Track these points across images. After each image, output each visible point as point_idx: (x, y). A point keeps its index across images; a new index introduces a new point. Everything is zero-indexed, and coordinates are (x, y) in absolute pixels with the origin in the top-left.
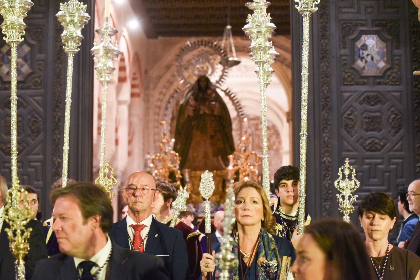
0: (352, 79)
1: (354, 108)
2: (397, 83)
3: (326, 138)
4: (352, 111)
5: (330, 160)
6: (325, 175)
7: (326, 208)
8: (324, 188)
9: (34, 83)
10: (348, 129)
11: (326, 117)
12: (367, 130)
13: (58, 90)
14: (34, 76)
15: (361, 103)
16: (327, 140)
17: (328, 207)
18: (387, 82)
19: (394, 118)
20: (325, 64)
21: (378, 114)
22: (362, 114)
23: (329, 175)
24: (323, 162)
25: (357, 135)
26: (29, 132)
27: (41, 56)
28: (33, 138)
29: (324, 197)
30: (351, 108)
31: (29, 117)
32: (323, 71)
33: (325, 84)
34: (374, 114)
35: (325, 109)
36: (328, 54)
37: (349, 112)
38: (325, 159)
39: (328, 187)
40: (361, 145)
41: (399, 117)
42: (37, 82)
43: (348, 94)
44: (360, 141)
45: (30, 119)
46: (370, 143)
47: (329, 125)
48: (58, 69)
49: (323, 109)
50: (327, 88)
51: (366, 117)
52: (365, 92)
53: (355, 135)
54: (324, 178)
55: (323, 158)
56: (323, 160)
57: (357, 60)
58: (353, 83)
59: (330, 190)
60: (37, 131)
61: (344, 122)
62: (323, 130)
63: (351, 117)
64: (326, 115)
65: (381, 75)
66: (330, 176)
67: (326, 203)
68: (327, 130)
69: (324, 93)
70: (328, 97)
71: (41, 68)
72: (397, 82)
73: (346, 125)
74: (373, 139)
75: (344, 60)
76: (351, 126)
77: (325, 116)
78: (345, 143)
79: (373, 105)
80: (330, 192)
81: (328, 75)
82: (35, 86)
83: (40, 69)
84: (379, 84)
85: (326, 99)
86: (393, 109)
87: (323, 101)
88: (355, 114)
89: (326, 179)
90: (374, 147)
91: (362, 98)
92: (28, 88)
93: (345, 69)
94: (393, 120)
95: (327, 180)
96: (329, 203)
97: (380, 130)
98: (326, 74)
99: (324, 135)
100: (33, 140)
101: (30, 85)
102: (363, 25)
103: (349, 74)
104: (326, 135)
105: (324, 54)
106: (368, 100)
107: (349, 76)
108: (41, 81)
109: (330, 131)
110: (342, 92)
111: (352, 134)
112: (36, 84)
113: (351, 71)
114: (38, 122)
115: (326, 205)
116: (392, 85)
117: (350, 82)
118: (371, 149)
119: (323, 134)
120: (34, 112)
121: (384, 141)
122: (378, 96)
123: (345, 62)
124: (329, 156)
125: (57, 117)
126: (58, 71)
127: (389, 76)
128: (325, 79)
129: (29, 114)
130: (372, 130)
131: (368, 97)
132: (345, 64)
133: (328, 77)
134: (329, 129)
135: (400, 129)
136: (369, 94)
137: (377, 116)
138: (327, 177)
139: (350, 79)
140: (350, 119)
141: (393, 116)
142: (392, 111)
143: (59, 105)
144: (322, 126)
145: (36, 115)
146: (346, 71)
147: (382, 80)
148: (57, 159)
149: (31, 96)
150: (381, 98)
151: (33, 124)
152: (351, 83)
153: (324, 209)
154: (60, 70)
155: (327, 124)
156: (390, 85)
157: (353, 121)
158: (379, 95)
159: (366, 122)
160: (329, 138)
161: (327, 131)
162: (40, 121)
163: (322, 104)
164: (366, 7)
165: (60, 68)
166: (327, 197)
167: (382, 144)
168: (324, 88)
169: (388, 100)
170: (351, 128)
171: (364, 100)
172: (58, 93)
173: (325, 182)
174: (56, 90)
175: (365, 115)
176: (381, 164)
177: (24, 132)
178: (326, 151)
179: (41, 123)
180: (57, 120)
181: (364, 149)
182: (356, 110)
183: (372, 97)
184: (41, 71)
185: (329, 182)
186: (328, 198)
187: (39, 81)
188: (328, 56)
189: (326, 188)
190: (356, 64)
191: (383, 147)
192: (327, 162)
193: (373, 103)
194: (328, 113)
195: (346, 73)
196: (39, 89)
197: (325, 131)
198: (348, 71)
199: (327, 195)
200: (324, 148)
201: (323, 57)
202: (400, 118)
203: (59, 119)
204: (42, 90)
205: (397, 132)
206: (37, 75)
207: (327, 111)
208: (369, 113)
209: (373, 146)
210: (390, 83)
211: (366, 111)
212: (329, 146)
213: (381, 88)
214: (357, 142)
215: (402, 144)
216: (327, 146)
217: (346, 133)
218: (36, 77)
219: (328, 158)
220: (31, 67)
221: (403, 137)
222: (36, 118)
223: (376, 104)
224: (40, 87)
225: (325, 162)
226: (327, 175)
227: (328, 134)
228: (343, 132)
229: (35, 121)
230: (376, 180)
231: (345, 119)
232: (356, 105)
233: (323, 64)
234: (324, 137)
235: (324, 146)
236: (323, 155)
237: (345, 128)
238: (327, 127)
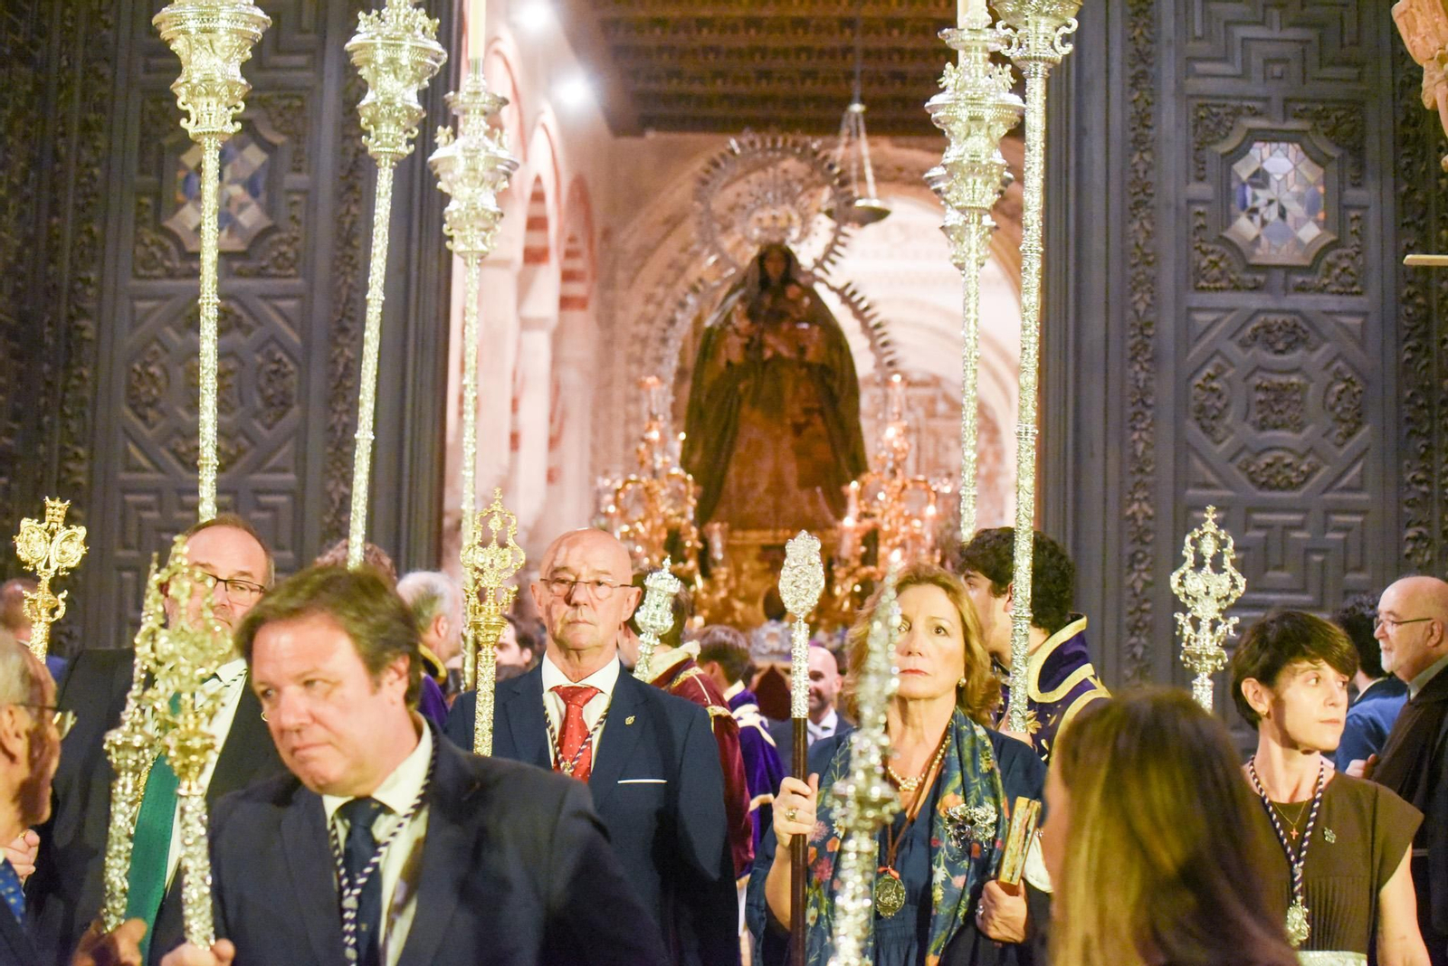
0: (1223, 272)
1: (1225, 358)
2: (1355, 289)
3: (1141, 446)
4: (1218, 366)
5: (1151, 512)
6: (1133, 555)
7: (1134, 656)
8: (1128, 594)
9: (275, 259)
10: (1206, 422)
11: (1141, 384)
12: (1262, 427)
13: (345, 282)
14: (275, 237)
15: (1244, 345)
16: (1143, 452)
17: (1139, 651)
18: (1325, 286)
19: (1342, 392)
20: (1142, 224)
21: (1294, 379)
22: (1246, 379)
23: (1145, 557)
24: (1128, 518)
25: (1231, 438)
26: (259, 403)
27: (299, 180)
28: (269, 421)
29: (1127, 619)
30: (1217, 360)
31: (259, 359)
32: (1137, 245)
33: (1141, 283)
34: (1283, 379)
35: (1139, 358)
36: (1151, 195)
37: (1209, 370)
38: (1135, 507)
39: (1143, 592)
40: (1243, 469)
41: (1356, 389)
42: (282, 254)
43: (1209, 317)
44: (1241, 458)
45: (261, 366)
46: (1269, 465)
47: (1148, 407)
48: (348, 220)
49: (1133, 358)
50: (1147, 297)
51: (1258, 388)
52: (1258, 312)
53: (1225, 438)
54: (1131, 566)
55: (1129, 506)
56: (1129, 512)
57: (1238, 217)
58: (1224, 284)
59: (1146, 601)
60: (282, 403)
61: (1195, 399)
62: (1131, 421)
63: (1215, 385)
64: (1142, 375)
65: (1307, 263)
66: (1149, 559)
67: (1134, 640)
68: (1142, 421)
69: (1137, 312)
70: (1149, 324)
71: (298, 216)
72: (1353, 284)
73: (1202, 409)
74: (1280, 453)
75: (1199, 214)
76: (1215, 412)
77: (1137, 381)
78: (1197, 464)
79: (1281, 352)
80: (1147, 606)
81: (1151, 258)
82: (280, 268)
83: (293, 218)
84: (1301, 289)
85: (1142, 329)
86: (1340, 364)
87: (1134, 336)
88: (1227, 375)
89: (1136, 566)
90: (1280, 478)
91: (1248, 330)
92: (260, 273)
93: (1202, 241)
94: (1339, 399)
95: (1140, 571)
96: (1144, 640)
97: (1299, 427)
98: (1145, 255)
99: (1136, 436)
100: (269, 427)
101: (264, 263)
102: (1256, 114)
103: (1213, 257)
104: (1140, 437)
105: (1141, 197)
106: (1266, 336)
107: (1214, 264)
108: (297, 253)
109: (1150, 425)
110: (1190, 310)
111: (1219, 436)
112: (283, 263)
113: (1218, 248)
114: (284, 376)
115: (1133, 646)
116: (1340, 293)
117: (1216, 280)
118: (1273, 482)
119: (1132, 434)
120: (273, 346)
121: (1311, 458)
122: (1295, 326)
123: (1201, 221)
124: (1146, 499)
125: (342, 361)
126: (347, 226)
127: (1331, 266)
128: (1140, 269)
129: (257, 351)
130: (1276, 427)
131: (1267, 328)
132: (1202, 227)
133: (1149, 263)
134: (1149, 421)
135: (1359, 424)
136: (1271, 318)
137: (1292, 385)
138: (1140, 562)
139: (1215, 272)
140: (1213, 390)
141: (1342, 386)
142: (1338, 372)
143: (348, 324)
144: (1130, 410)
145: (279, 355)
146: (1204, 247)
147: (1308, 279)
148: (337, 485)
149: (265, 297)
150: (1304, 332)
151: (270, 381)
152: (1218, 285)
153: (1128, 656)
154: (353, 223)
155: (1144, 403)
156: (1333, 293)
157: (1219, 397)
158: (1300, 323)
159: (1261, 402)
160: (1149, 446)
161: (1143, 425)
162: (292, 372)
163: (1131, 343)
164: (1268, 61)
165: (355, 215)
166: (1138, 621)
167: (1304, 468)
168: (1137, 297)
169: (1325, 339)
170: (1214, 418)
171: (1255, 337)
172: (344, 291)
173: (1135, 575)
174: (341, 281)
175: (1256, 380)
176: (1300, 527)
177: (242, 402)
178: (1137, 484)
179: (294, 379)
180: (341, 369)
181: (1253, 481)
182: (1232, 365)
183: (1280, 329)
184: (298, 222)
185: (1144, 575)
186: (1141, 624)
187: (291, 254)
188: (1153, 201)
189: (1135, 595)
190: (1233, 227)
191: (1307, 476)
192: (1140, 516)
193: (1280, 346)
194: (1148, 371)
195: (1205, 253)
196: (289, 277)
197: (1138, 426)
198: (1211, 248)
199: (1138, 615)
200: (1133, 473)
201: (1138, 205)
202: (1360, 392)
203: (346, 367)
204: (298, 282)
205: (1350, 434)
206: (285, 235)
207: (1146, 366)
208: (1268, 376)
209: (1278, 472)
210: (1334, 288)
211: (1259, 368)
212: (1148, 469)
213: (1305, 302)
214: (1232, 459)
215: (1362, 469)
216: (1141, 470)
217: (1199, 432)
218: (281, 241)
219: (1145, 506)
220: (269, 209)
221: (1367, 449)
222: (279, 361)
223: (1290, 347)
224: (292, 271)
225: (1133, 517)
226: (1140, 556)
227: (1144, 435)
228: (1192, 428)
229: (275, 372)
230: (1284, 575)
231: (1198, 390)
232: (1232, 349)
233: (1136, 225)
234: (1134, 442)
235: (1133, 469)
236: (1129, 497)
237: (1198, 419)
238: (1142, 414)
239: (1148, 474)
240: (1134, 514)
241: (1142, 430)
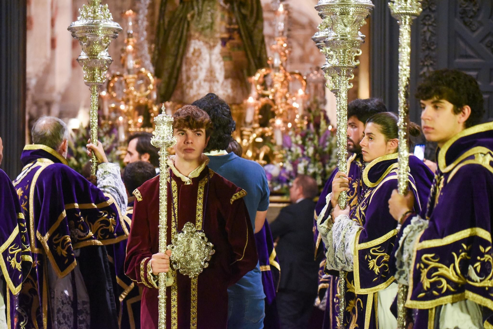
3: (428, 35)
10: (467, 20)
16: (430, 38)
24: (421, 76)
25: (481, 29)
38: (425, 69)
40: (488, 46)
44: (487, 40)
47: (433, 11)
53: (478, 28)
55: (422, 69)
56: (422, 73)
61: (461, 7)
62: (423, 20)
68: (429, 20)
73: (464, 12)
76: (472, 14)
78: (462, 44)
99: (425, 29)
104: (428, 29)
109: (434, 22)
111: (474, 28)
119: (423, 28)
124: (431, 64)
134: (433, 20)
155: (430, 9)
160: (433, 34)
161: (430, 23)
170: (471, 17)
178: (426, 56)
197: (427, 23)
212: (433, 48)
214: (481, 41)
217: (462, 25)
227: (431, 28)
228: (459, 23)
234: (425, 32)
235: (424, 48)
236: (421, 64)
237: (462, 18)
238: (430, 16)
239: (432, 50)
240: (424, 73)
241: (430, 25)
